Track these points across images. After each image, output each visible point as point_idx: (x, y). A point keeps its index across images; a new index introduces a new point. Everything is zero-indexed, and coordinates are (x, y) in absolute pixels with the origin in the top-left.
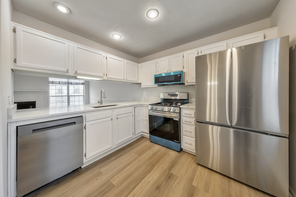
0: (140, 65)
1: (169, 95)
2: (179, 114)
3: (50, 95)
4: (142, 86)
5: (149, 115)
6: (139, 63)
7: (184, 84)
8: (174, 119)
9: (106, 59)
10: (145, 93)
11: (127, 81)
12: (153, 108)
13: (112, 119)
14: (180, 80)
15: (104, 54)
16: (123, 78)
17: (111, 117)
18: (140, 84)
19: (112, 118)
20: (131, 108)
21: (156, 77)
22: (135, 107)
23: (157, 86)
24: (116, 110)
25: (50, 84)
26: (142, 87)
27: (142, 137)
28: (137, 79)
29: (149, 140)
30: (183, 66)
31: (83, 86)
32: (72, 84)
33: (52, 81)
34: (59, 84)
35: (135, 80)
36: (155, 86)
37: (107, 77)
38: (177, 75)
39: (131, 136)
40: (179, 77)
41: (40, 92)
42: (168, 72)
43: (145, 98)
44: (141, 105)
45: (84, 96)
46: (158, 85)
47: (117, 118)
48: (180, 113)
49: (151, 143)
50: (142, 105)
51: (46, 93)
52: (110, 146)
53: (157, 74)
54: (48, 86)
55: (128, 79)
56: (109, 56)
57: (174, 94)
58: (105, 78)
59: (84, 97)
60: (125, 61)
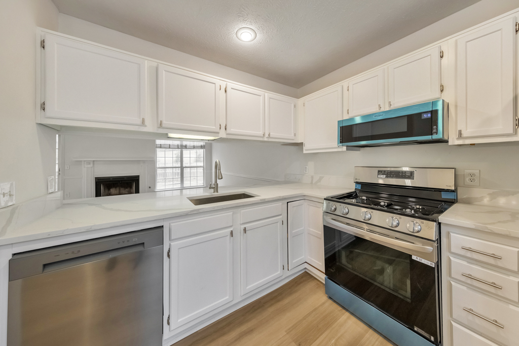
0: (300, 101)
1: (380, 172)
2: (435, 244)
3: (158, 166)
4: (306, 150)
5: (325, 226)
6: (298, 97)
7: (447, 142)
8: (414, 258)
9: (226, 91)
10: (311, 166)
11: (270, 140)
12: (335, 209)
13: (232, 233)
14: (432, 129)
15: (220, 81)
16: (261, 133)
17: (231, 226)
18: (300, 145)
19: (232, 229)
20: (279, 204)
21: (344, 125)
22: (288, 201)
23: (344, 148)
24: (243, 211)
25: (157, 149)
26: (305, 152)
27: (306, 276)
28: (293, 135)
29: (323, 290)
30: (442, 86)
31: (202, 150)
32: (186, 148)
33: (160, 143)
34: (170, 148)
35: (289, 137)
36: (340, 150)
37: (228, 131)
38: (420, 114)
39: (279, 272)
40: (427, 119)
41: (144, 162)
42: (382, 110)
43: (312, 177)
44: (304, 198)
45: (203, 167)
46: (347, 146)
47: (245, 230)
48: (439, 241)
49: (330, 301)
50: (304, 196)
51: (153, 162)
52: (226, 298)
53: (346, 117)
54: (155, 153)
55: (272, 135)
56: (231, 84)
57: (399, 172)
58: (223, 134)
59: (204, 170)
60: (266, 94)
